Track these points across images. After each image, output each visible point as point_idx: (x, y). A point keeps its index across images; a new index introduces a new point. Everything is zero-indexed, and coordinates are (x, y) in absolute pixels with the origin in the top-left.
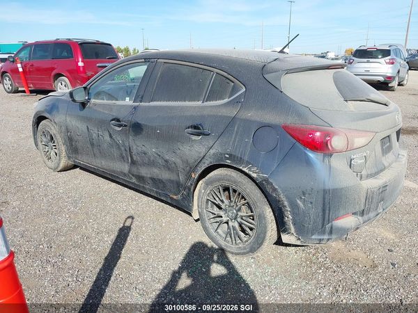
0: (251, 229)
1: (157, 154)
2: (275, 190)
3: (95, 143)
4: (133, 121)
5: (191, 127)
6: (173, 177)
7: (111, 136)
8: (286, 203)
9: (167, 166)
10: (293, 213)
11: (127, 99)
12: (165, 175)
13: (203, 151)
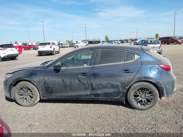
0: (152, 99)
1: (108, 83)
2: (161, 84)
3: (68, 85)
4: (93, 73)
5: (124, 70)
6: (116, 90)
7: (79, 81)
8: (164, 87)
9: (113, 86)
10: (166, 90)
11: (85, 65)
12: (112, 90)
13: (132, 78)
